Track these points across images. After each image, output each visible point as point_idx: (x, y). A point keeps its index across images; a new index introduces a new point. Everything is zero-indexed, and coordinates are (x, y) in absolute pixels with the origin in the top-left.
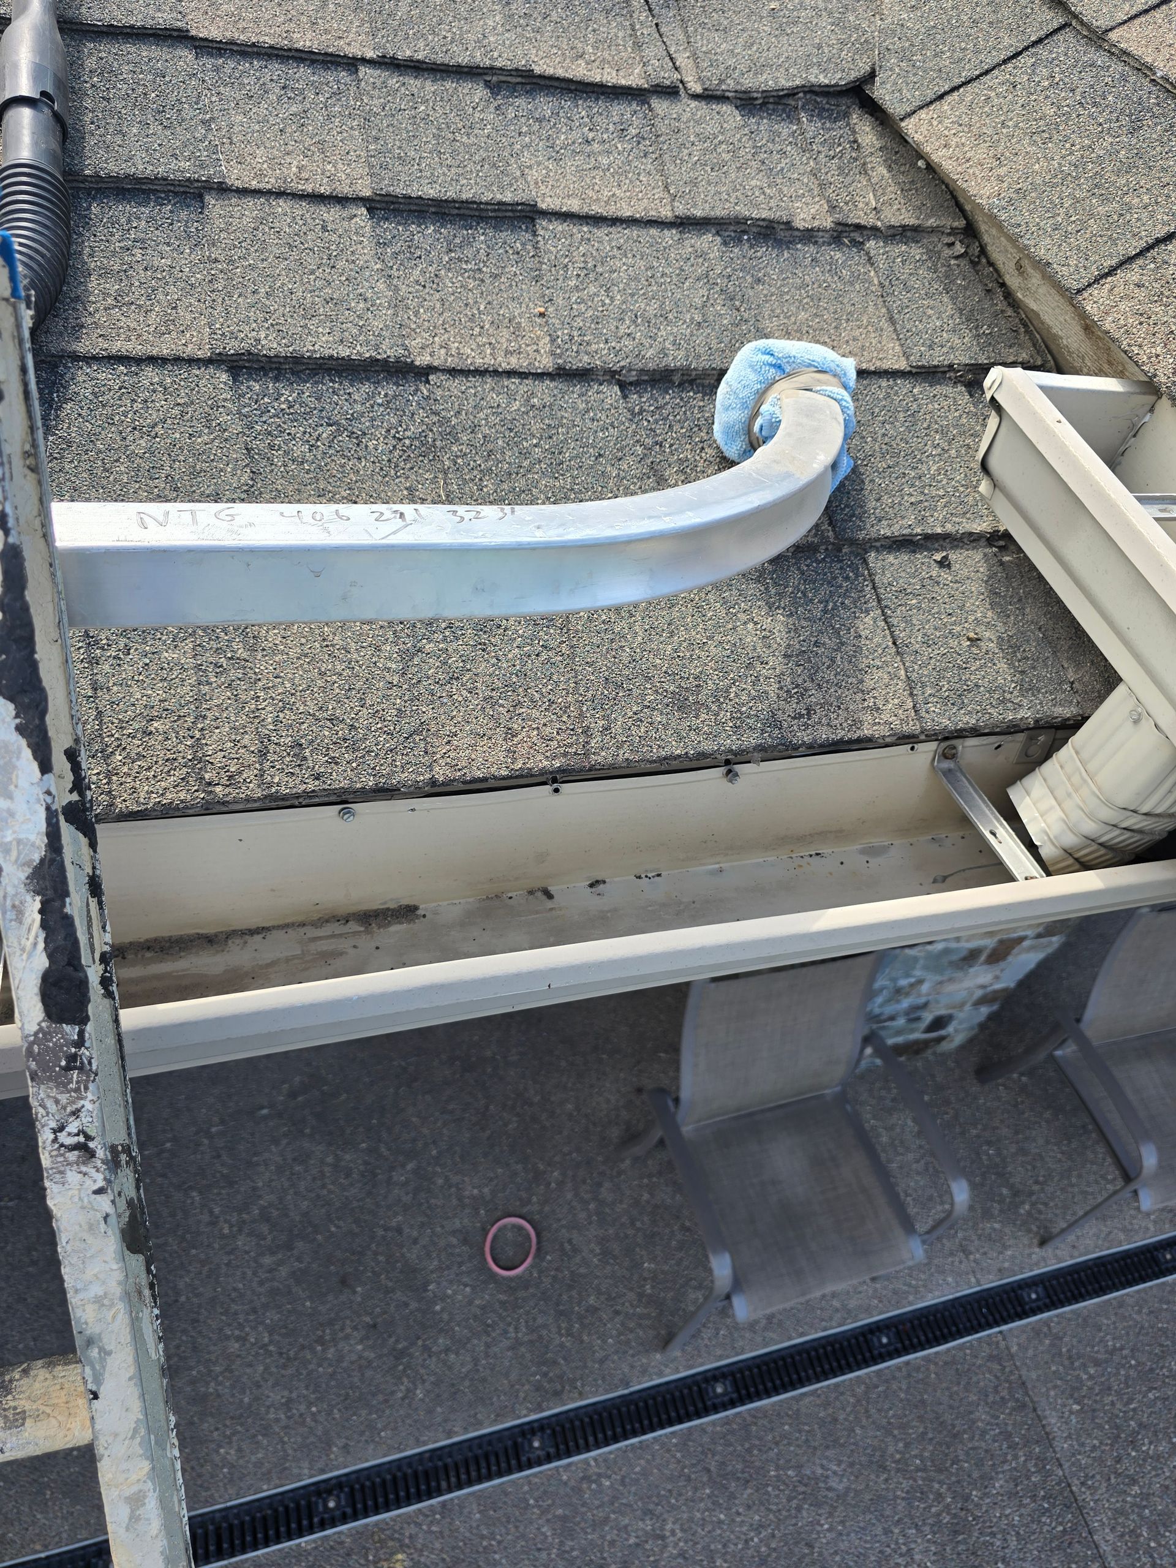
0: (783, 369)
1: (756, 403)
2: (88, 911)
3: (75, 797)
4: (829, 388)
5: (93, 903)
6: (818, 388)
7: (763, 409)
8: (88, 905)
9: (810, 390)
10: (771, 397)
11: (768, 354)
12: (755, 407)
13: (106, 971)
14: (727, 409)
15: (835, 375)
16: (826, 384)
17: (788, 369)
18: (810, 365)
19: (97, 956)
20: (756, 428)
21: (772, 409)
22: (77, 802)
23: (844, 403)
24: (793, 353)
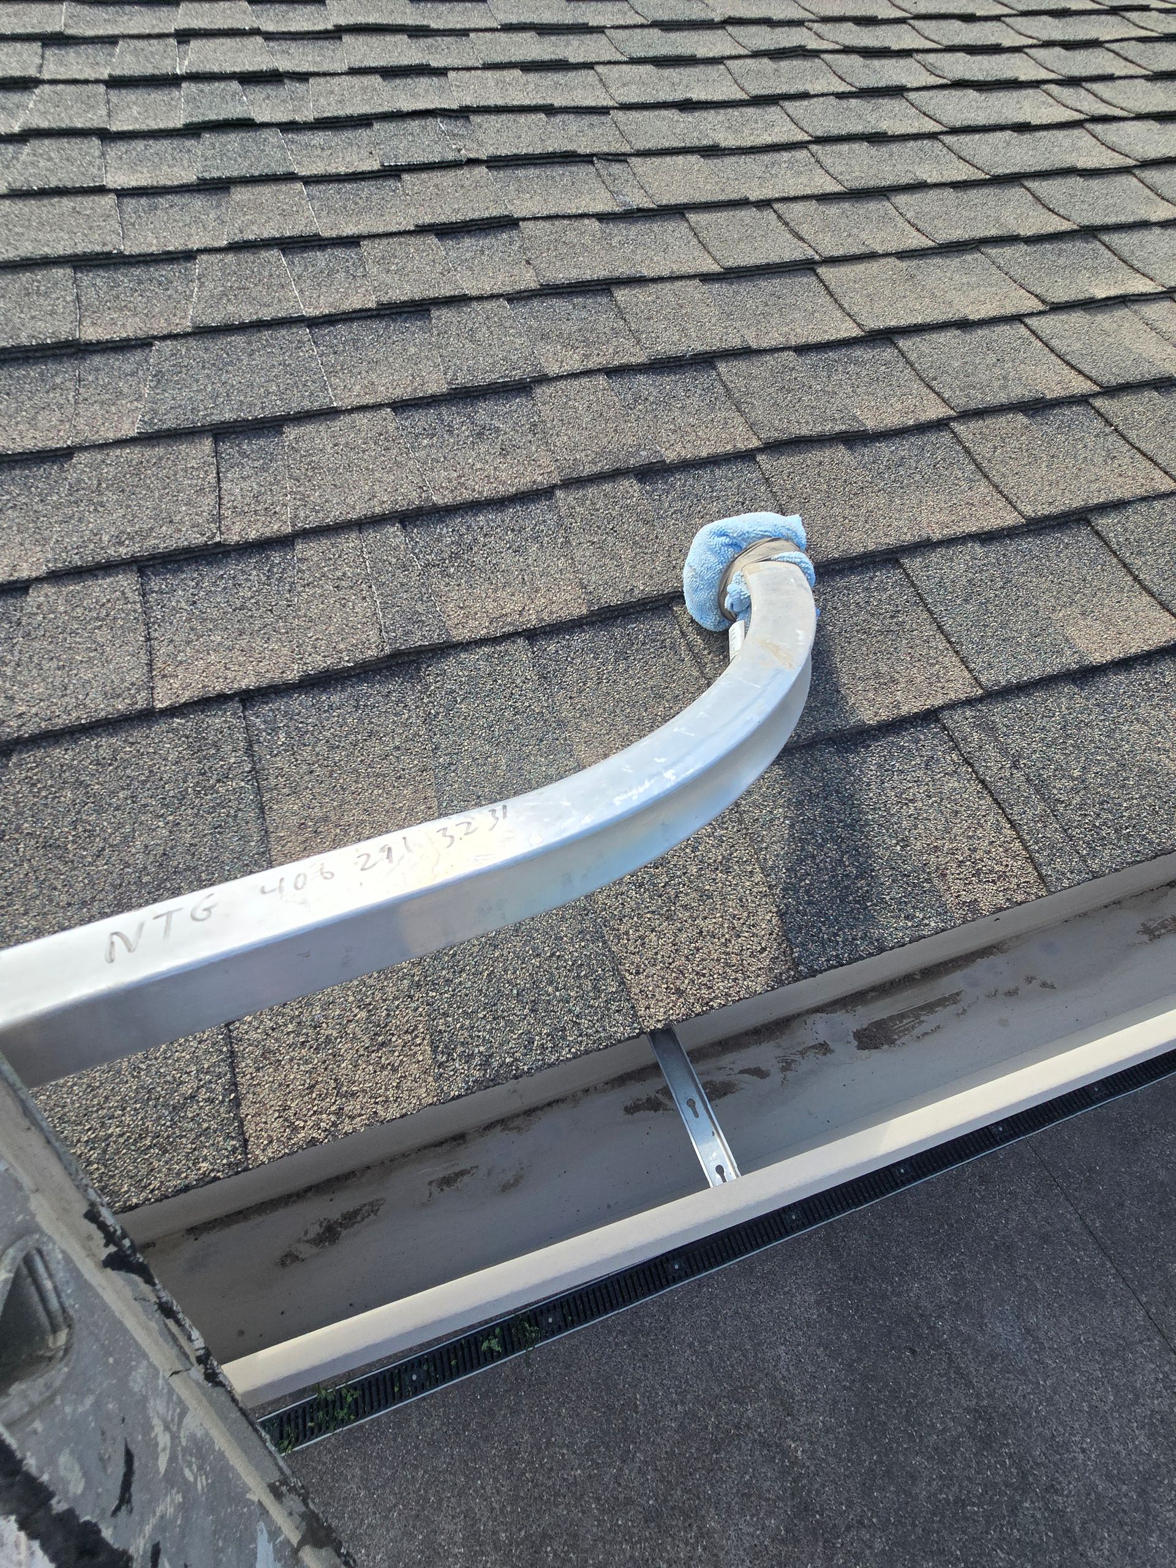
0: (739, 546)
1: (721, 581)
2: (169, 1330)
3: (112, 1249)
4: (786, 554)
5: (171, 1323)
6: (776, 556)
7: (730, 588)
8: (166, 1325)
9: (769, 560)
10: (735, 575)
11: (724, 535)
12: (720, 586)
13: (206, 1369)
14: (696, 590)
15: (787, 539)
16: (782, 550)
17: (744, 545)
18: (763, 537)
19: (193, 1360)
20: (727, 604)
21: (738, 587)
22: (115, 1253)
23: (803, 565)
24: (746, 529)
